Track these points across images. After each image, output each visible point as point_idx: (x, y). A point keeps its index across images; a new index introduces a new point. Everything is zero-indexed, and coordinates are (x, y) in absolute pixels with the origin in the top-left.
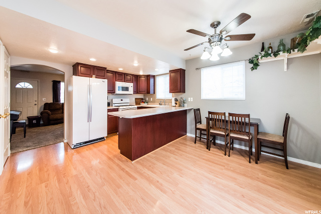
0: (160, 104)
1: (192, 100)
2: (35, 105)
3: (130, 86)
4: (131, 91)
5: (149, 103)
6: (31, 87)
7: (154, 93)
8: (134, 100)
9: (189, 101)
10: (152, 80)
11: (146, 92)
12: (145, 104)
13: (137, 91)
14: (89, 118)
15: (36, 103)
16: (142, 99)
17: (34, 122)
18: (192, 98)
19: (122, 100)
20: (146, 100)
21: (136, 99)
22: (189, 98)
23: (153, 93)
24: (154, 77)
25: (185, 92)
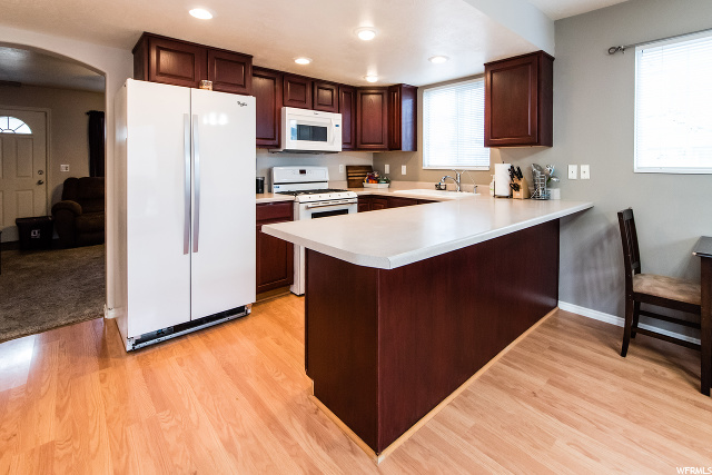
0: (438, 188)
1: (586, 175)
2: (40, 183)
3: (333, 122)
4: (335, 140)
5: (393, 183)
6: (25, 130)
7: (415, 147)
8: (342, 170)
9: (572, 175)
10: (407, 105)
11: (385, 146)
12: (379, 185)
13: (353, 142)
14: (191, 242)
15: (43, 178)
16: (368, 168)
17: (35, 234)
18: (585, 168)
19: (303, 172)
20: (382, 173)
21: (348, 168)
22: (572, 169)
23: (409, 149)
24: (414, 92)
25: (550, 144)
